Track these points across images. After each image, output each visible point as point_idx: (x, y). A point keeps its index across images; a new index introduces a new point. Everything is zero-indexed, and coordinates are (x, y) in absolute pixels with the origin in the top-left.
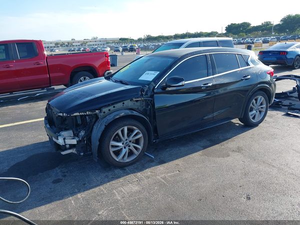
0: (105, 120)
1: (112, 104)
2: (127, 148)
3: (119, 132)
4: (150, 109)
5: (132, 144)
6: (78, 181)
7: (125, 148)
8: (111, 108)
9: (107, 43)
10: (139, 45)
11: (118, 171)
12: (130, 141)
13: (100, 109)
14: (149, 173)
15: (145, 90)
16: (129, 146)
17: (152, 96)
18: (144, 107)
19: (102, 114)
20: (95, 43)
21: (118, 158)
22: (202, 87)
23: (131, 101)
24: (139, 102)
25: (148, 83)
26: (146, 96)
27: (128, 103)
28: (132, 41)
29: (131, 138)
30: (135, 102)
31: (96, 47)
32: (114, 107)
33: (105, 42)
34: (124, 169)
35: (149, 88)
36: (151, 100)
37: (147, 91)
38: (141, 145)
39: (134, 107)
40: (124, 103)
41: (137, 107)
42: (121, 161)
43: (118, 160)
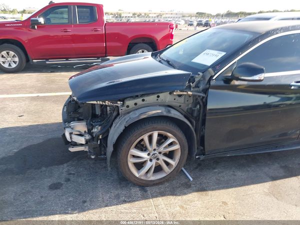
0: (127, 117)
1: (142, 95)
2: (154, 161)
3: (146, 137)
4: (199, 111)
5: (162, 157)
6: (80, 194)
7: (151, 160)
8: (139, 101)
9: (183, 16)
10: (216, 20)
11: (136, 191)
12: (160, 153)
13: (123, 100)
14: (178, 208)
15: (197, 80)
16: (158, 159)
17: (205, 91)
18: (190, 106)
19: (124, 108)
20: (170, 16)
21: (138, 174)
22: (291, 86)
23: (170, 93)
24: (182, 98)
25: (204, 69)
26: (197, 89)
27: (165, 97)
28: (209, 16)
29: (162, 149)
30: (177, 98)
31: (171, 19)
32: (143, 100)
33: (181, 16)
34: (145, 189)
35: (203, 77)
36: (203, 97)
37: (199, 82)
38: (176, 161)
39: (174, 104)
40: (158, 97)
41: (179, 104)
42: (142, 178)
43: (137, 176)
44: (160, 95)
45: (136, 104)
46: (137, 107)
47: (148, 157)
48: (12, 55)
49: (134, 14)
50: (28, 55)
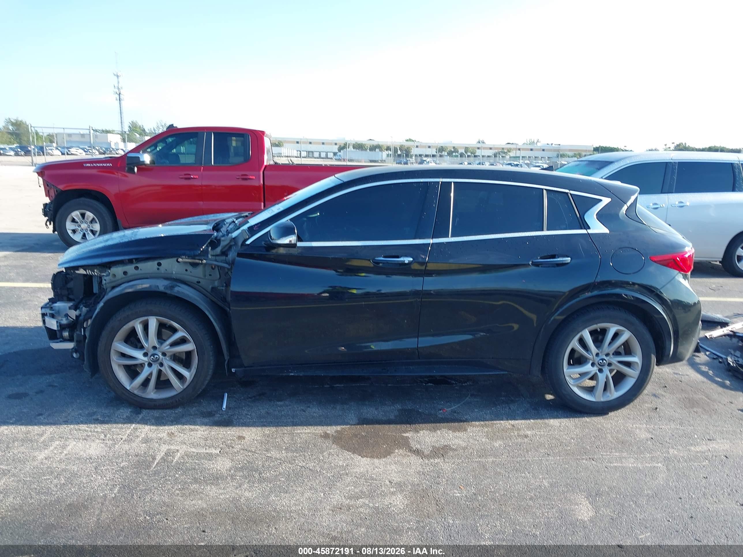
5: (168, 362)
7: (150, 365)
12: (164, 354)
16: (161, 364)
19: (109, 277)
21: (130, 385)
22: (377, 262)
23: (177, 261)
24: (200, 269)
27: (170, 266)
29: (166, 347)
30: (190, 268)
32: (137, 268)
38: (192, 371)
39: (187, 277)
40: (159, 264)
41: (197, 279)
42: (136, 392)
43: (128, 388)
44: (162, 261)
45: (125, 273)
46: (128, 279)
47: (146, 359)
48: (90, 219)
49: (441, 149)
50: (118, 219)
